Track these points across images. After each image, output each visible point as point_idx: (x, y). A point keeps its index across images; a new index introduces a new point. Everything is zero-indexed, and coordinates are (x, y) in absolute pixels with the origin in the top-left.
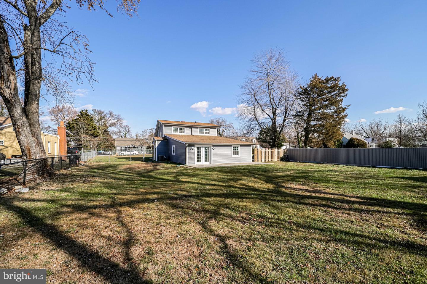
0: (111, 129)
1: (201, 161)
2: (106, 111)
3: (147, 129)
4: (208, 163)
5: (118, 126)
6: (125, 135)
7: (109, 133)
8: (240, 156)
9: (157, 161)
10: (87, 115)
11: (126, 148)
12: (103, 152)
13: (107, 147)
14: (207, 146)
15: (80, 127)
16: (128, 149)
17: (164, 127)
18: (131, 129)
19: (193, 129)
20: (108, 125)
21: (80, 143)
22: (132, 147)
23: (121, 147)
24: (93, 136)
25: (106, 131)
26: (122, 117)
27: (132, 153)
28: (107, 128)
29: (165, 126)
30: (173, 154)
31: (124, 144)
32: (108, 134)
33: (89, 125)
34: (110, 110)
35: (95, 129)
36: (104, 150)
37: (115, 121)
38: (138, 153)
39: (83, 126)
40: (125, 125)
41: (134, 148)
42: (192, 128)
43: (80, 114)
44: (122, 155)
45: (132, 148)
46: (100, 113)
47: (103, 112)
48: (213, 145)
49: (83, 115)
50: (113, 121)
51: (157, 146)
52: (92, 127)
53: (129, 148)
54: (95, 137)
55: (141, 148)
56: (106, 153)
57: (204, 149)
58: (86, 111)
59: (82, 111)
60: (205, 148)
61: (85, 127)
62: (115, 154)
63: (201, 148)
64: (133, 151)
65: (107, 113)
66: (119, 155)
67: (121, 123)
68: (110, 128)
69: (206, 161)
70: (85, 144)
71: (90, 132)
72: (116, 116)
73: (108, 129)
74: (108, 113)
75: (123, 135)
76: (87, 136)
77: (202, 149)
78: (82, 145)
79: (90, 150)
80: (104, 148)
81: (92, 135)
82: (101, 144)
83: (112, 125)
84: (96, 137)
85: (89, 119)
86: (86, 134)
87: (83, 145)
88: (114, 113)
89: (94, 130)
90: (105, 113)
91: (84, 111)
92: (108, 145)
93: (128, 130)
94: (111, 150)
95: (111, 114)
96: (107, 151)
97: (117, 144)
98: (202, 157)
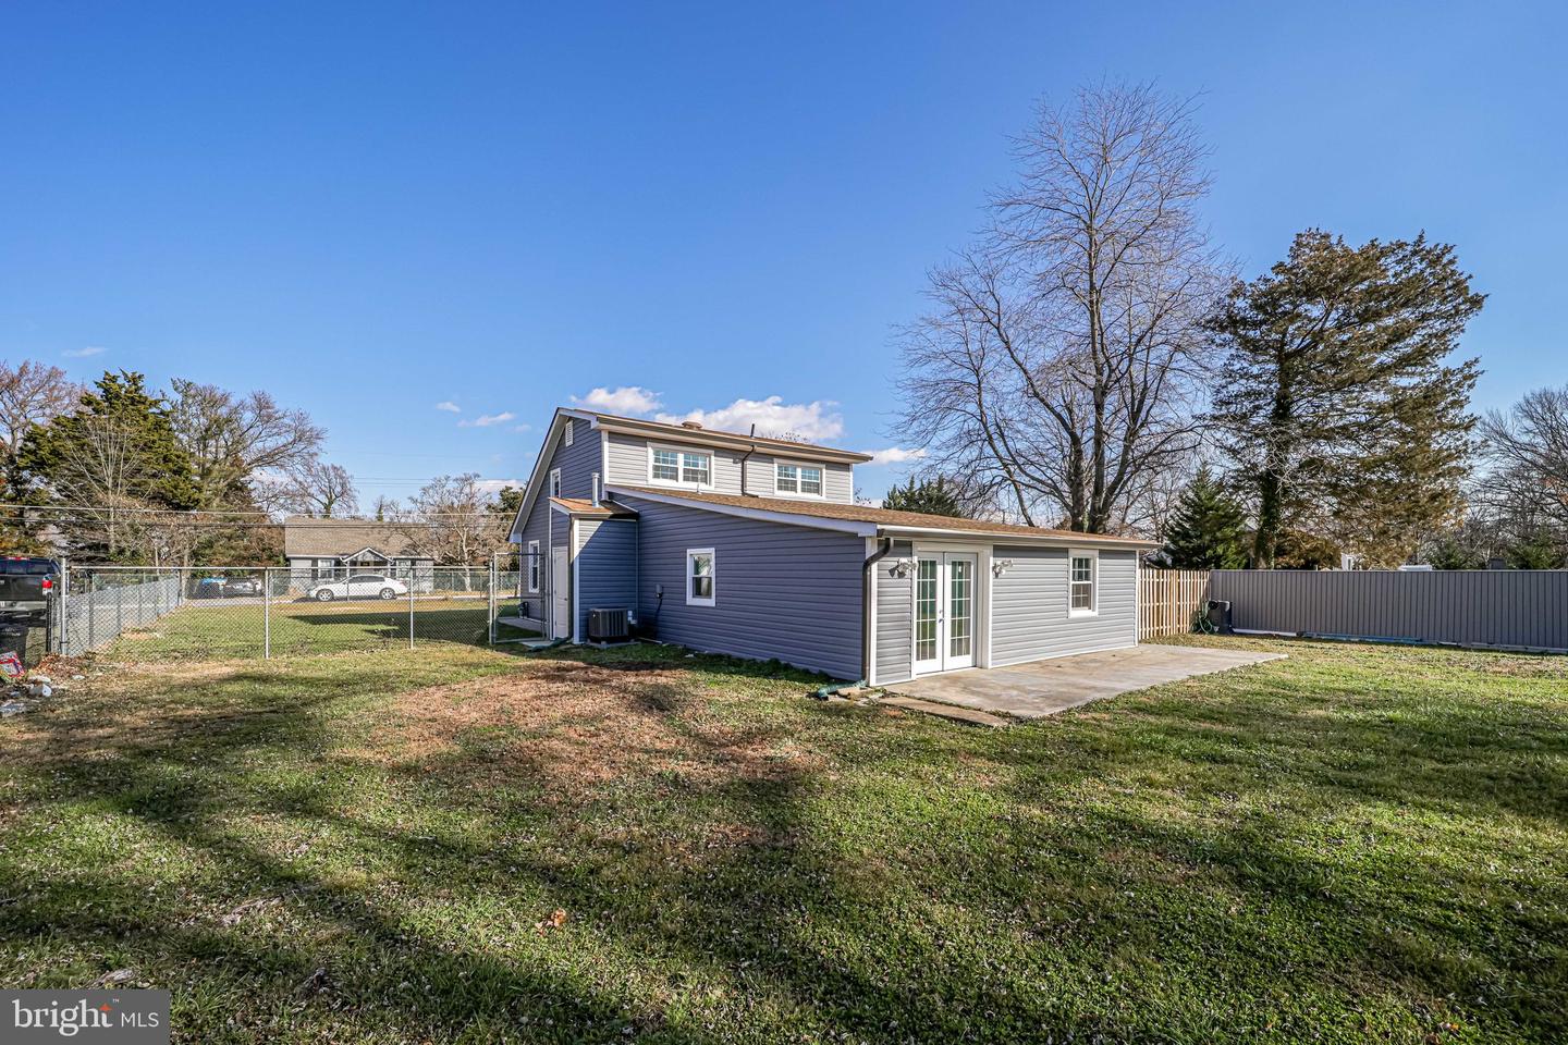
0: (262, 478)
1: (933, 656)
2: (239, 392)
3: (447, 478)
4: (965, 661)
5: (298, 467)
6: (327, 507)
7: (253, 494)
8: (1095, 614)
9: (576, 640)
10: (136, 401)
11: (338, 563)
12: (222, 582)
13: (240, 559)
14: (962, 551)
15: (95, 457)
16: (348, 567)
17: (606, 445)
18: (353, 484)
19: (748, 463)
20: (246, 457)
21: (98, 537)
22: (370, 558)
23: (315, 561)
24: (169, 503)
25: (237, 489)
26: (315, 422)
27: (372, 588)
28: (246, 472)
29: (614, 437)
30: (691, 600)
31: (329, 545)
32: (247, 501)
33: (147, 447)
34: (257, 389)
35: (178, 472)
36: (227, 574)
37: (282, 441)
38: (403, 589)
39: (112, 451)
40: (327, 464)
41: (376, 563)
42: (743, 461)
43: (98, 394)
44: (325, 596)
45: (368, 564)
46: (210, 401)
47: (225, 399)
48: (996, 548)
49: (118, 397)
50: (271, 444)
51: (576, 551)
52: (166, 460)
53: (354, 563)
54: (178, 507)
55: (413, 564)
56: (239, 587)
57: (949, 568)
58: (135, 380)
59: (114, 379)
60: (954, 564)
61: (126, 460)
62: (281, 590)
63: (933, 564)
64: (382, 580)
65: (242, 404)
66: (306, 599)
67: (313, 449)
68: (256, 473)
69: (958, 648)
70: (123, 544)
71: (153, 484)
72: (286, 421)
73: (247, 478)
74: (250, 401)
75: (316, 506)
76: (136, 503)
77: (939, 568)
78: (106, 547)
79: (151, 572)
80: (225, 564)
81: (159, 498)
82: (210, 544)
83: (267, 459)
84: (187, 508)
85: (145, 418)
86: (130, 493)
87: (113, 550)
88: (280, 405)
89: (175, 472)
90: (233, 402)
91: (121, 381)
92: (246, 548)
93: (338, 489)
94: (261, 574)
95: (262, 405)
96: (241, 578)
97: (293, 543)
98: (939, 626)
